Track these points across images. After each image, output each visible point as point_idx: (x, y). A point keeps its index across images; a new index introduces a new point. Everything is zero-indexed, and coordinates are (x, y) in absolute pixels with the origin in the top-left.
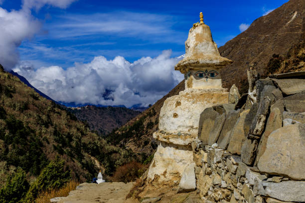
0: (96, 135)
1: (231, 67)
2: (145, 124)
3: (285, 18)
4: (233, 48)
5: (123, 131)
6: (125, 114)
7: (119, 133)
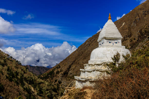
0: (32, 73)
1: (96, 46)
2: (55, 72)
3: (119, 25)
4: (96, 38)
5: (44, 75)
6: (44, 70)
7: (42, 76)
